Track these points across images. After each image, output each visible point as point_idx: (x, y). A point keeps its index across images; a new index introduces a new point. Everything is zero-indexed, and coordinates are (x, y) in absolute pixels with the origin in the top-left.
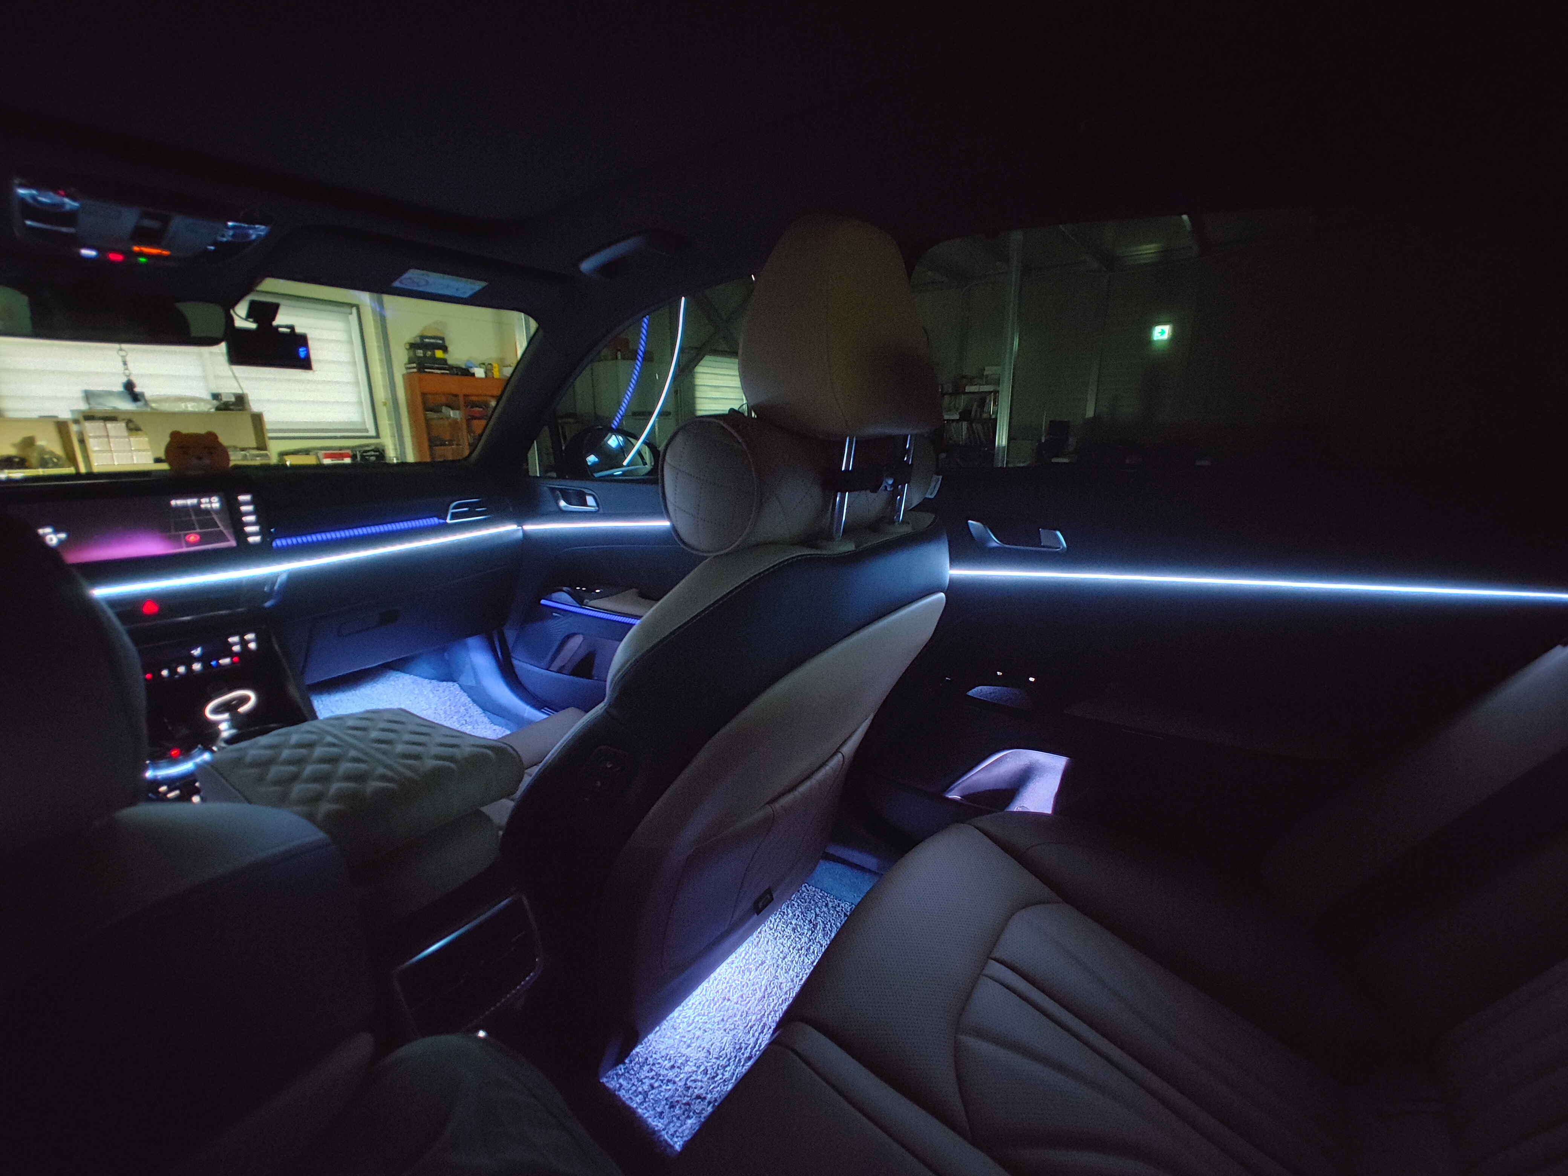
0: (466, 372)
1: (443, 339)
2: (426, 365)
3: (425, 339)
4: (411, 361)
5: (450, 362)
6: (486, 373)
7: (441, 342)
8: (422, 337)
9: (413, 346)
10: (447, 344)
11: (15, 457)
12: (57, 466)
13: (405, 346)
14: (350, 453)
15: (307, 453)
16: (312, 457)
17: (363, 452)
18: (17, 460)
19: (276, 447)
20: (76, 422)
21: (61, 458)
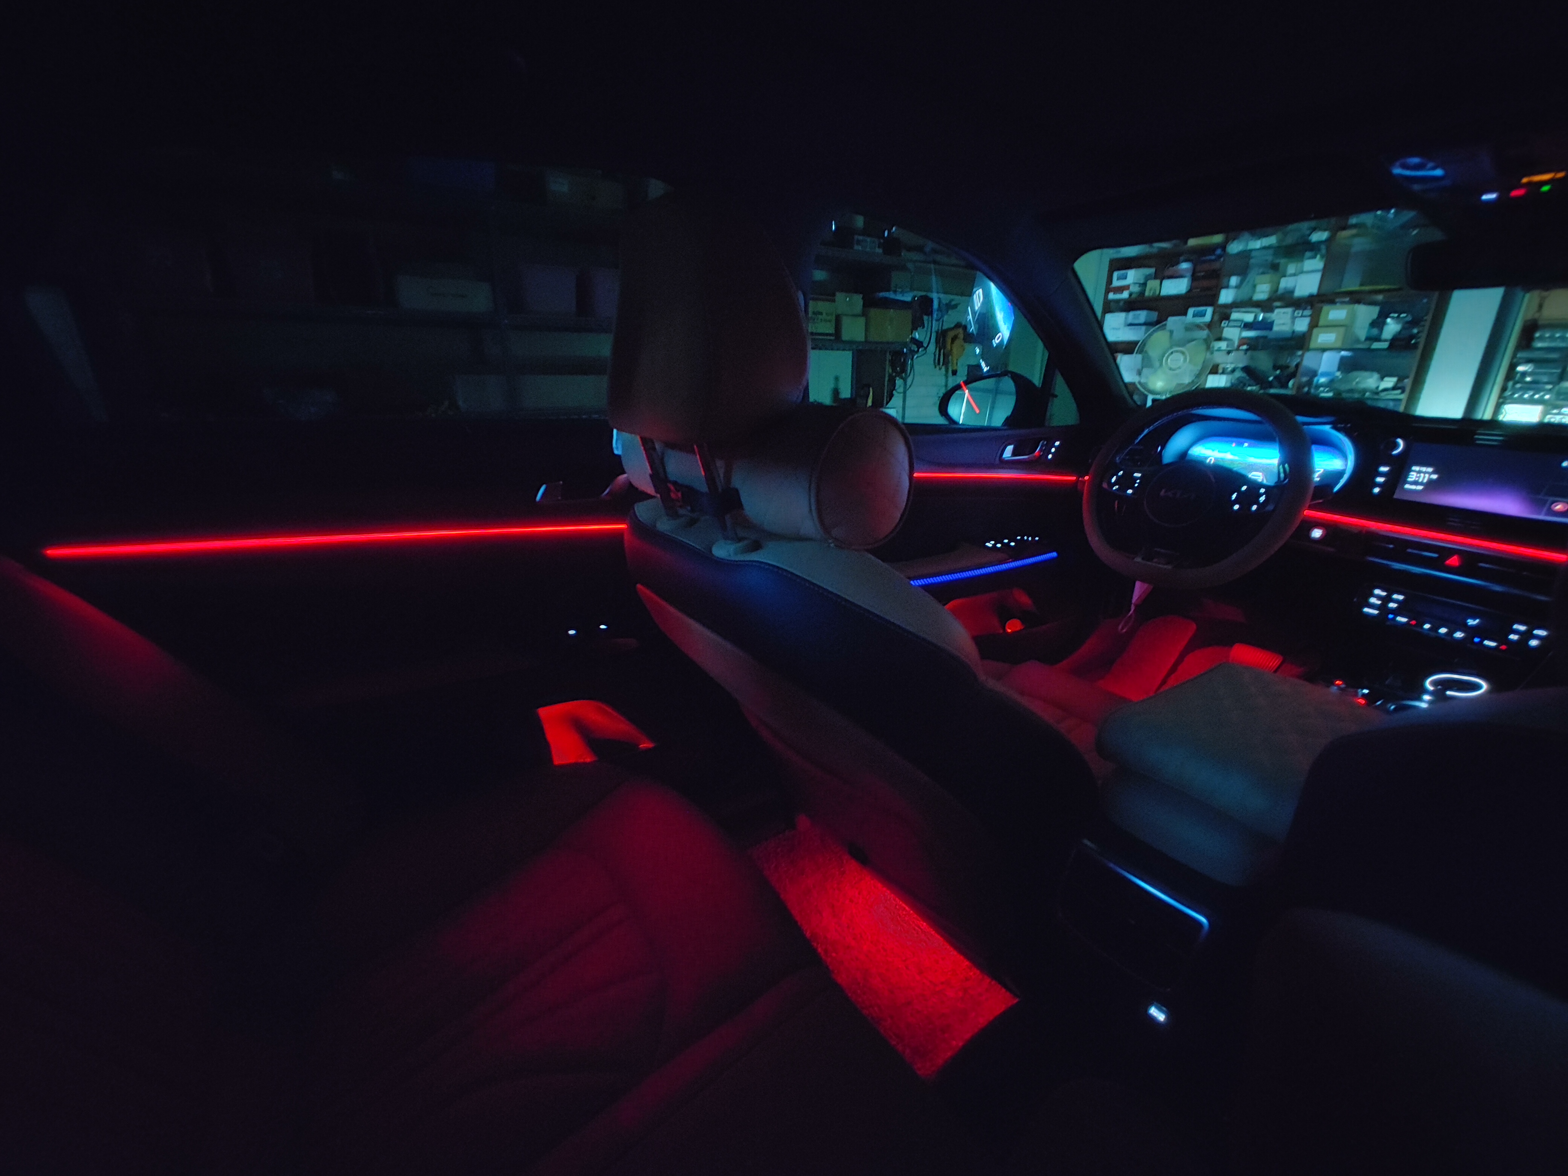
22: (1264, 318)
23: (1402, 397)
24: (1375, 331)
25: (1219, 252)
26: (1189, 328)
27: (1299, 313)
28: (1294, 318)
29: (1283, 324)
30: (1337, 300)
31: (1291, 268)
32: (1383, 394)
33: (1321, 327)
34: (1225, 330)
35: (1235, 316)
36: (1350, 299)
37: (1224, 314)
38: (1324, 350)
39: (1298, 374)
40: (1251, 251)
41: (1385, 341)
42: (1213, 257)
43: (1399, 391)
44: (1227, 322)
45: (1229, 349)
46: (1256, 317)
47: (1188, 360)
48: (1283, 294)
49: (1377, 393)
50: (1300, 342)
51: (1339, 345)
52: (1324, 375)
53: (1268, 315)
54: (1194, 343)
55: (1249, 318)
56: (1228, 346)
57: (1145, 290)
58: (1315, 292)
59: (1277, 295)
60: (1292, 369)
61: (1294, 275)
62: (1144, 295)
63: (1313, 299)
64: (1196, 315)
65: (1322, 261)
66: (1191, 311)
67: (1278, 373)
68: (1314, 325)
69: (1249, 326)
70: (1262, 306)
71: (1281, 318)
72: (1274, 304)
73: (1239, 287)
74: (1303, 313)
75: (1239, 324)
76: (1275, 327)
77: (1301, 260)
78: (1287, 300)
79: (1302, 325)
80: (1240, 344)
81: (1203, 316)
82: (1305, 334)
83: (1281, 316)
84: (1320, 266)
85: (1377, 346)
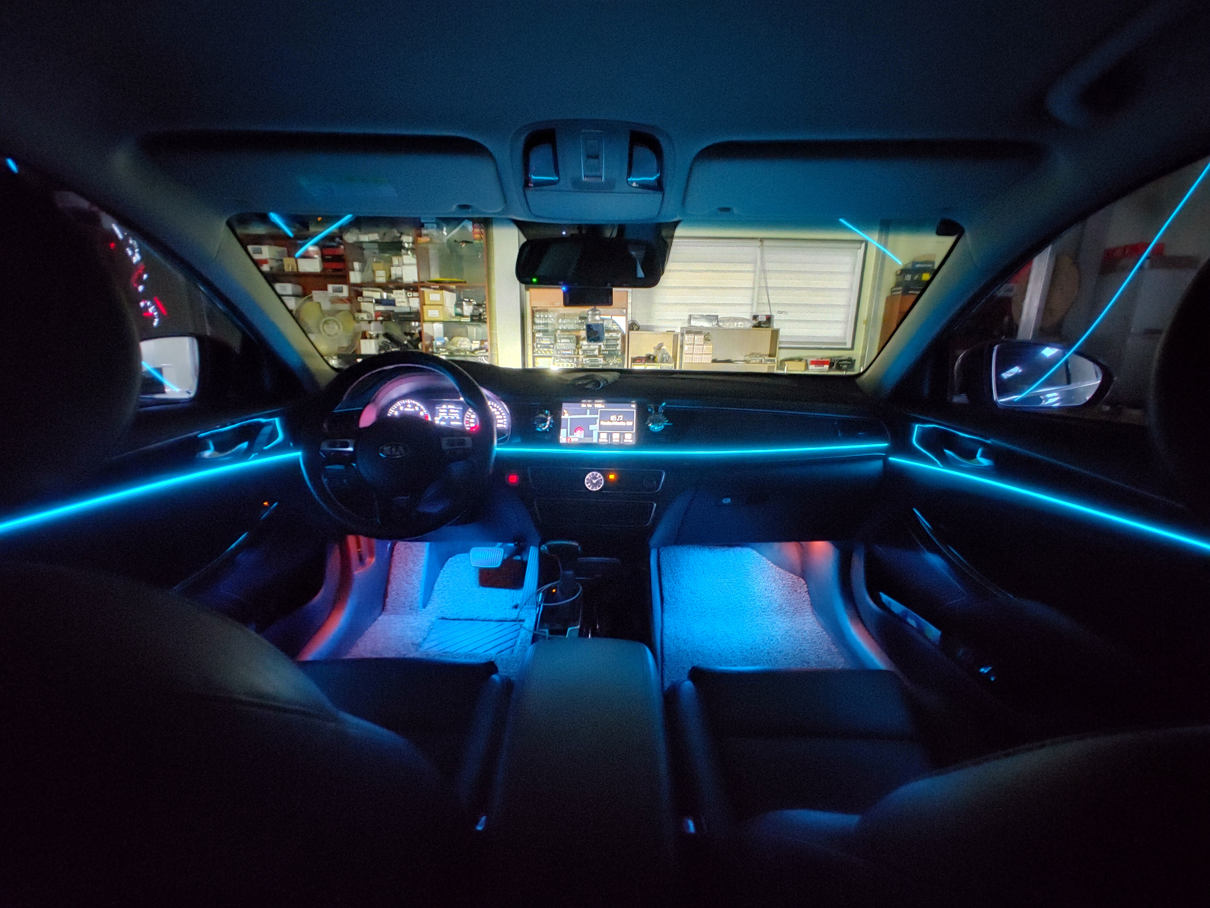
1: (932, 263)
2: (911, 287)
7: (930, 266)
11: (652, 355)
12: (667, 362)
13: (896, 273)
14: (830, 362)
15: (800, 360)
16: (803, 364)
17: (839, 362)
18: (652, 357)
19: (782, 355)
20: (682, 335)
21: (670, 356)
22: (387, 296)
23: (487, 354)
24: (459, 310)
25: (337, 240)
26: (333, 301)
27: (410, 294)
28: (408, 298)
29: (402, 302)
30: (432, 287)
31: (395, 260)
32: (477, 352)
33: (426, 305)
34: (362, 304)
35: (366, 293)
36: (440, 287)
37: (357, 291)
38: (433, 322)
39: (423, 339)
40: (362, 242)
41: (467, 317)
42: (335, 244)
43: (484, 351)
44: (361, 298)
45: (369, 319)
46: (381, 296)
47: (341, 326)
48: (396, 279)
49: (473, 352)
50: (417, 316)
51: (442, 319)
52: (439, 339)
53: (389, 294)
54: (342, 313)
55: (377, 295)
56: (368, 317)
57: (283, 265)
58: (416, 279)
59: (392, 280)
60: (417, 336)
61: (399, 266)
62: (284, 270)
63: (416, 284)
64: (335, 291)
65: (414, 257)
66: (330, 287)
67: (409, 337)
68: (423, 304)
69: (379, 302)
70: (384, 287)
71: (399, 298)
72: (391, 286)
73: (362, 270)
74: (412, 294)
75: (371, 301)
76: (397, 304)
77: (399, 254)
78: (399, 284)
79: (415, 304)
80: (377, 316)
81: (342, 291)
82: (418, 310)
83: (399, 296)
84: (414, 261)
85: (463, 320)
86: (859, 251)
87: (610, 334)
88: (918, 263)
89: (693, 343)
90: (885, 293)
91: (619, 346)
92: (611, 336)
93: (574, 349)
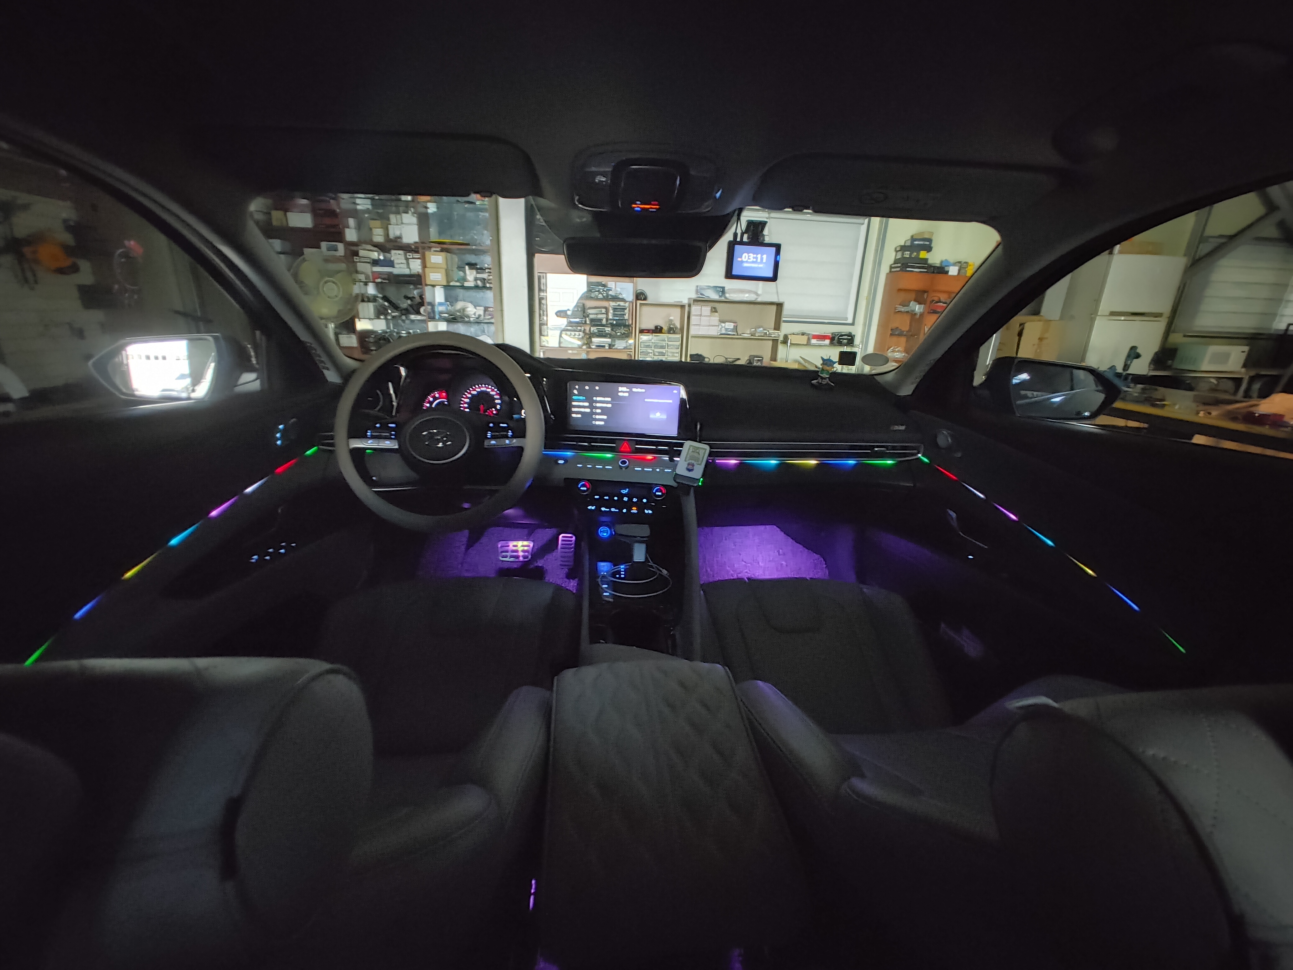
0: (941, 270)
1: (930, 240)
2: (909, 264)
3: (915, 241)
4: (896, 262)
5: (930, 262)
6: (959, 271)
7: (928, 243)
8: (913, 239)
9: (903, 248)
10: (932, 246)
11: (659, 326)
12: (674, 333)
13: (896, 248)
14: (831, 336)
15: (803, 334)
16: (805, 337)
17: (840, 336)
18: (659, 327)
19: (786, 328)
20: (689, 306)
21: (677, 328)
22: (384, 256)
24: (461, 273)
26: (327, 260)
27: (410, 255)
28: (407, 259)
29: (402, 263)
30: (434, 248)
31: (393, 218)
32: (481, 319)
33: (428, 268)
34: (358, 264)
35: (362, 253)
36: (440, 248)
37: (352, 252)
38: (435, 286)
39: (425, 304)
42: (327, 199)
43: (490, 317)
44: (358, 258)
45: (367, 281)
46: (379, 256)
47: (339, 288)
48: (395, 238)
49: (477, 318)
50: (418, 279)
51: (444, 283)
52: (440, 304)
53: (387, 255)
54: (339, 273)
55: (375, 255)
56: (366, 279)
57: (271, 219)
58: (417, 239)
59: (391, 239)
60: (418, 300)
61: (397, 225)
62: (271, 224)
63: (417, 245)
64: (329, 249)
65: (414, 216)
66: (324, 245)
67: (409, 302)
68: (424, 266)
69: (376, 263)
70: (381, 247)
71: (398, 259)
72: (388, 245)
73: (359, 227)
74: (412, 255)
75: (369, 261)
76: (396, 266)
77: (398, 213)
78: (399, 244)
79: (416, 266)
80: (375, 278)
81: (336, 250)
82: (418, 272)
83: (397, 256)
84: (414, 220)
85: (466, 284)
86: (863, 225)
87: (618, 303)
88: (916, 240)
89: (700, 314)
90: (885, 270)
91: (627, 315)
92: (619, 305)
93: (582, 317)
